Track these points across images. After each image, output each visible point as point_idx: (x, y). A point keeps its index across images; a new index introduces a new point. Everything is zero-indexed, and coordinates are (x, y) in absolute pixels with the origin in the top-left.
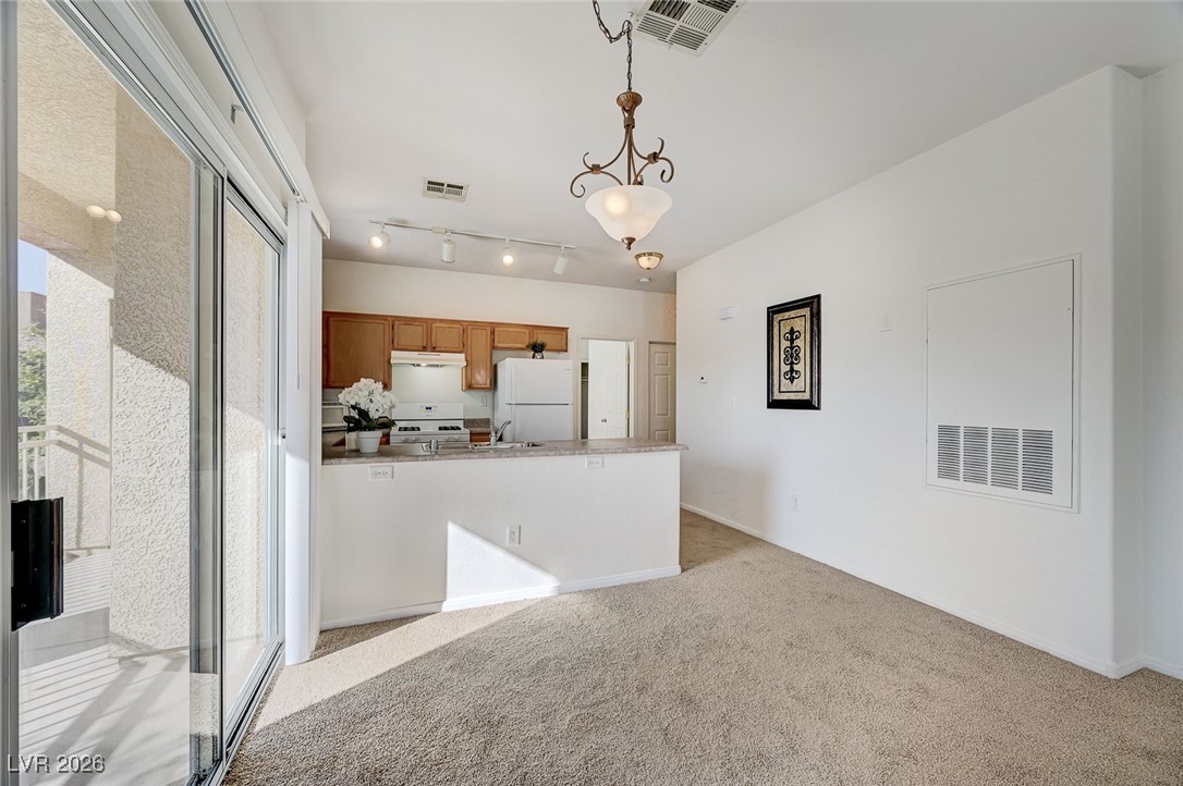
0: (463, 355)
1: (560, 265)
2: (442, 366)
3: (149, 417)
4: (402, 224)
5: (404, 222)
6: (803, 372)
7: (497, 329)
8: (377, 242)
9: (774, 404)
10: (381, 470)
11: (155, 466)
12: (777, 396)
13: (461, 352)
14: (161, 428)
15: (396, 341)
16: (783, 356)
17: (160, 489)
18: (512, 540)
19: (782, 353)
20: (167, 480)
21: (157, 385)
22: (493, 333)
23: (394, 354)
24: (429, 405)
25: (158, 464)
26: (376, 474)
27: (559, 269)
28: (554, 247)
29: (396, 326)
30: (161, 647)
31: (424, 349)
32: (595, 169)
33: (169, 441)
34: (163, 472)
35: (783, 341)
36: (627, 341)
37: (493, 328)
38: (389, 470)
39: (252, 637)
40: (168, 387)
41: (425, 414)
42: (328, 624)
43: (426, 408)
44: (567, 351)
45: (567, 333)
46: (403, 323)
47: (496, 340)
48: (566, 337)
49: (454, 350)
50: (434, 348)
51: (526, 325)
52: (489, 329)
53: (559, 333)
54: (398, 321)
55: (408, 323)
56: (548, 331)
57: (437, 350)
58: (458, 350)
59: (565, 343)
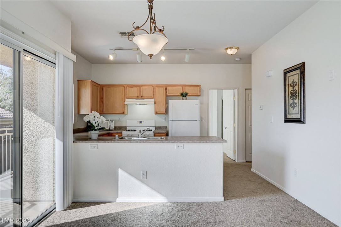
0: (153, 100)
1: (187, 57)
2: (146, 104)
3: (25, 125)
4: (121, 49)
5: (121, 48)
6: (298, 104)
7: (168, 88)
8: (111, 58)
9: (287, 120)
10: (94, 146)
11: (27, 141)
12: (289, 116)
13: (153, 98)
14: (28, 129)
15: (127, 95)
16: (290, 95)
17: (28, 148)
18: (143, 177)
19: (290, 93)
20: (30, 146)
21: (28, 115)
22: (166, 89)
23: (127, 100)
24: (141, 121)
25: (28, 141)
26: (92, 147)
27: (187, 60)
28: (184, 50)
29: (127, 89)
30: (28, 200)
31: (138, 97)
32: (138, 28)
33: (31, 133)
34: (29, 143)
35: (290, 87)
36: (234, 89)
37: (166, 87)
38: (96, 146)
39: (52, 201)
40: (30, 116)
41: (139, 125)
42: (76, 200)
43: (140, 122)
44: (200, 96)
45: (200, 87)
46: (130, 87)
47: (168, 92)
48: (200, 89)
49: (150, 97)
50: (142, 97)
51: (181, 85)
52: (164, 88)
53: (196, 87)
54: (128, 86)
55: (132, 87)
56: (191, 87)
57: (143, 97)
58: (151, 97)
59: (200, 92)
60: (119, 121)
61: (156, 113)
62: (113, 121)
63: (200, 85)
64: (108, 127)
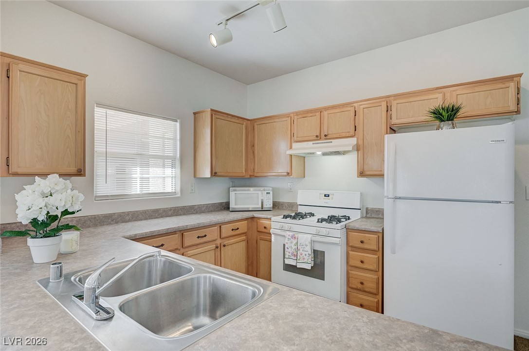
0: (353, 141)
7: (394, 104)
13: (353, 136)
15: (295, 134)
22: (389, 108)
24: (327, 193)
29: (296, 121)
31: (318, 137)
37: (389, 102)
41: (323, 201)
43: (325, 196)
44: (518, 112)
45: (518, 83)
46: (300, 116)
47: (394, 117)
48: (518, 89)
49: (344, 135)
50: (325, 136)
51: (437, 88)
52: (384, 105)
53: (503, 86)
54: (297, 115)
55: (305, 116)
56: (477, 89)
57: (329, 137)
58: (348, 135)
59: (518, 99)
60: (290, 190)
61: (362, 174)
62: (271, 193)
63: (520, 75)
64: (258, 204)
